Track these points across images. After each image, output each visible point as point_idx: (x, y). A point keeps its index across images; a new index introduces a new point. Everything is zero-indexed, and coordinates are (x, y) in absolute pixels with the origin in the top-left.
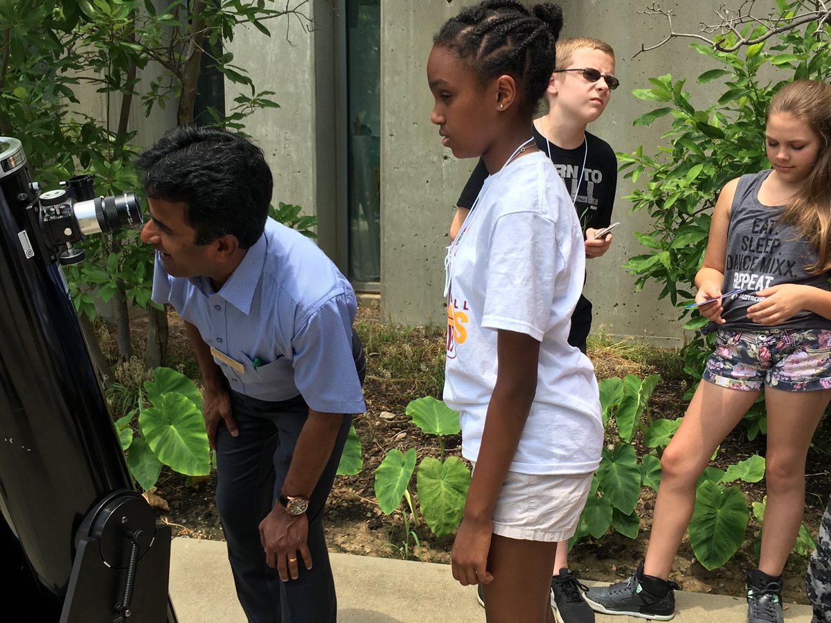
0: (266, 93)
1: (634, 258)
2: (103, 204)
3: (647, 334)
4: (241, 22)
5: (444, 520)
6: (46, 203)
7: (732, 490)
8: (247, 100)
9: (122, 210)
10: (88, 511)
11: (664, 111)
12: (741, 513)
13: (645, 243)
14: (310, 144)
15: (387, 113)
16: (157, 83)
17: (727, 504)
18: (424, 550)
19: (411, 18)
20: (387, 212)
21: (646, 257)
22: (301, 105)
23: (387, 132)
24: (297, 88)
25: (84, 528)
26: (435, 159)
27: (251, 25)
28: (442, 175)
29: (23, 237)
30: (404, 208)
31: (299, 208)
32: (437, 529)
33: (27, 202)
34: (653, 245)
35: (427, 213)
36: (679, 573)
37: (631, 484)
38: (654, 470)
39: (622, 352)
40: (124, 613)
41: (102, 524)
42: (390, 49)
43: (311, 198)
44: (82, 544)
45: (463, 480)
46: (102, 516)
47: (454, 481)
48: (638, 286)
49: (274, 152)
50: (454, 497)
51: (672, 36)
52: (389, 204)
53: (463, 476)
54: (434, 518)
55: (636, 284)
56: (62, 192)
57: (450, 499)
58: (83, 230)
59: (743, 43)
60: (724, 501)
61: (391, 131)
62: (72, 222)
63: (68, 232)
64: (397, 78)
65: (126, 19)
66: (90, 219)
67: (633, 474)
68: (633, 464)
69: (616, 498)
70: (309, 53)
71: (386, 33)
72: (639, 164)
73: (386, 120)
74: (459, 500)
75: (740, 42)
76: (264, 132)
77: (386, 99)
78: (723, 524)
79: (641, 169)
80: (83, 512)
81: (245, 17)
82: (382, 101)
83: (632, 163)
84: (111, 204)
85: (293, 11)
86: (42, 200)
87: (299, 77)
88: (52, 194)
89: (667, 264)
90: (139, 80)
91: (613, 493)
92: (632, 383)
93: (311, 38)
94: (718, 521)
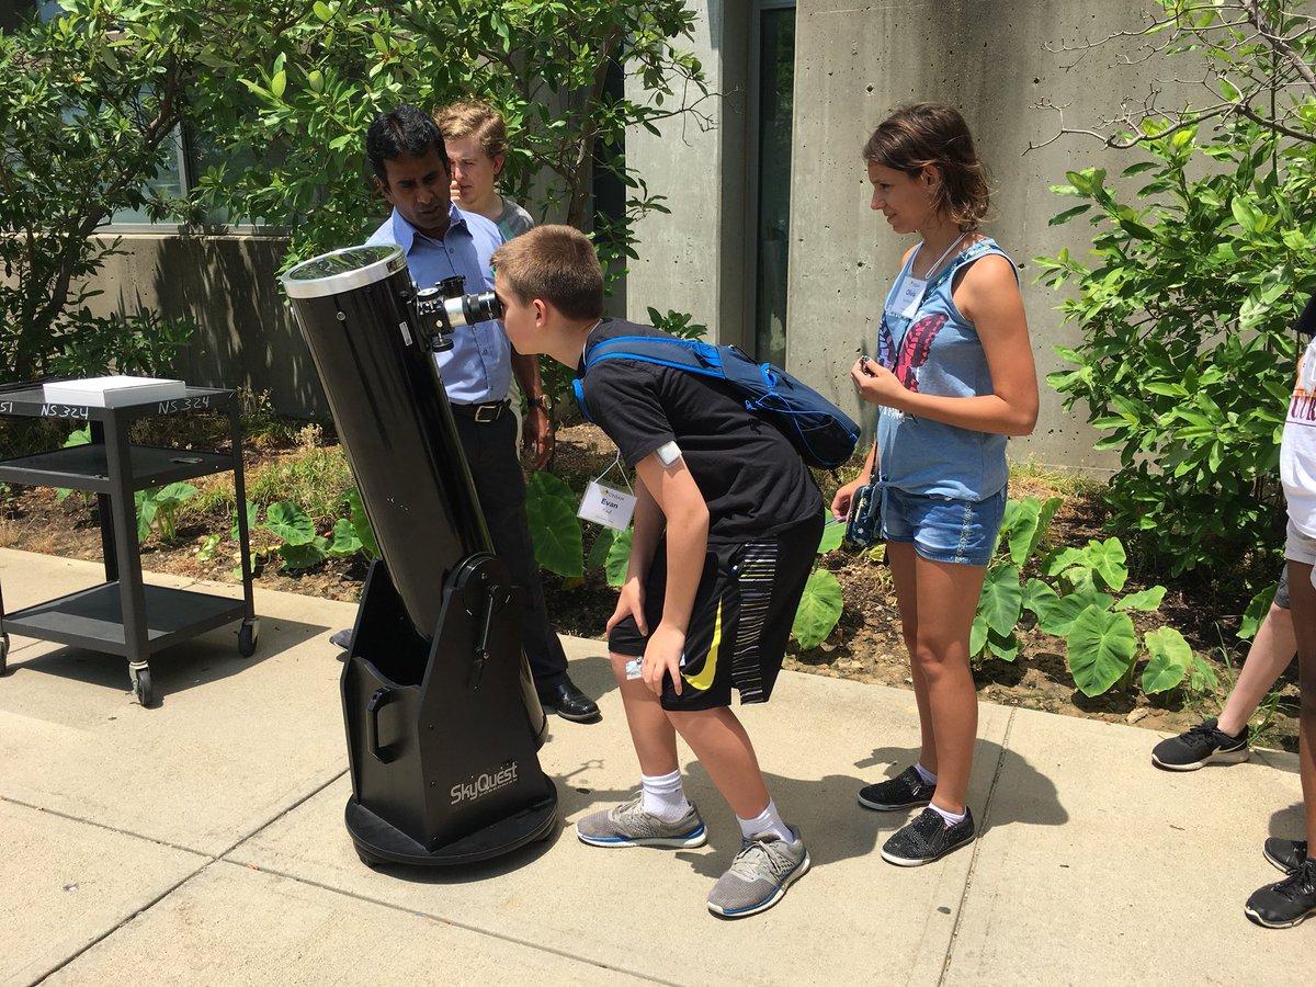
0: (658, 197)
1: (1052, 374)
2: (469, 301)
3: (1085, 464)
4: (633, 123)
5: (811, 633)
6: (423, 299)
7: (1119, 616)
8: (639, 204)
9: (483, 305)
10: (454, 567)
11: (1083, 209)
12: (1126, 639)
13: (1066, 358)
14: (714, 250)
15: (796, 216)
16: (553, 187)
17: (1112, 630)
18: (791, 661)
19: (827, 110)
20: (793, 325)
21: (1066, 373)
22: (705, 208)
23: (796, 237)
24: (702, 189)
25: (451, 580)
26: (848, 266)
27: (640, 126)
28: (856, 284)
29: (403, 327)
30: (812, 320)
31: (688, 317)
32: (805, 640)
33: (407, 298)
34: (1075, 360)
35: (838, 326)
36: (1057, 700)
37: (1010, 605)
38: (1039, 594)
39: (1051, 484)
40: (482, 655)
41: (464, 579)
42: (802, 145)
43: (714, 310)
44: (449, 591)
45: (832, 593)
46: (465, 572)
47: (824, 594)
48: (1065, 408)
49: (676, 259)
50: (824, 610)
51: (1063, 132)
52: (796, 315)
53: (832, 589)
54: (802, 629)
55: (1064, 405)
56: (435, 290)
57: (819, 612)
58: (451, 323)
59: (1141, 139)
60: (1109, 627)
61: (800, 235)
62: (443, 315)
63: (440, 324)
64: (808, 177)
65: (519, 127)
66: (458, 313)
67: (1013, 596)
68: (1015, 585)
69: (992, 619)
70: (716, 151)
71: (798, 127)
72: (1064, 270)
73: (796, 223)
74: (828, 613)
75: (1137, 138)
76: (665, 237)
77: (796, 200)
78: (1107, 650)
79: (1065, 275)
80: (450, 568)
81: (635, 119)
82: (791, 203)
83: (1057, 269)
84: (475, 301)
85: (690, 109)
86: (419, 297)
87: (705, 178)
88: (427, 292)
89: (1088, 380)
90: (533, 185)
91: (990, 614)
92: (1032, 507)
93: (718, 134)
94: (1102, 647)
